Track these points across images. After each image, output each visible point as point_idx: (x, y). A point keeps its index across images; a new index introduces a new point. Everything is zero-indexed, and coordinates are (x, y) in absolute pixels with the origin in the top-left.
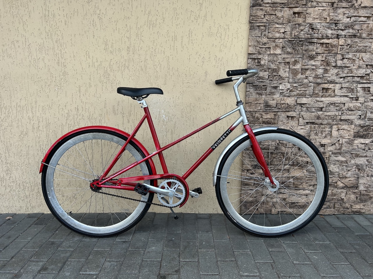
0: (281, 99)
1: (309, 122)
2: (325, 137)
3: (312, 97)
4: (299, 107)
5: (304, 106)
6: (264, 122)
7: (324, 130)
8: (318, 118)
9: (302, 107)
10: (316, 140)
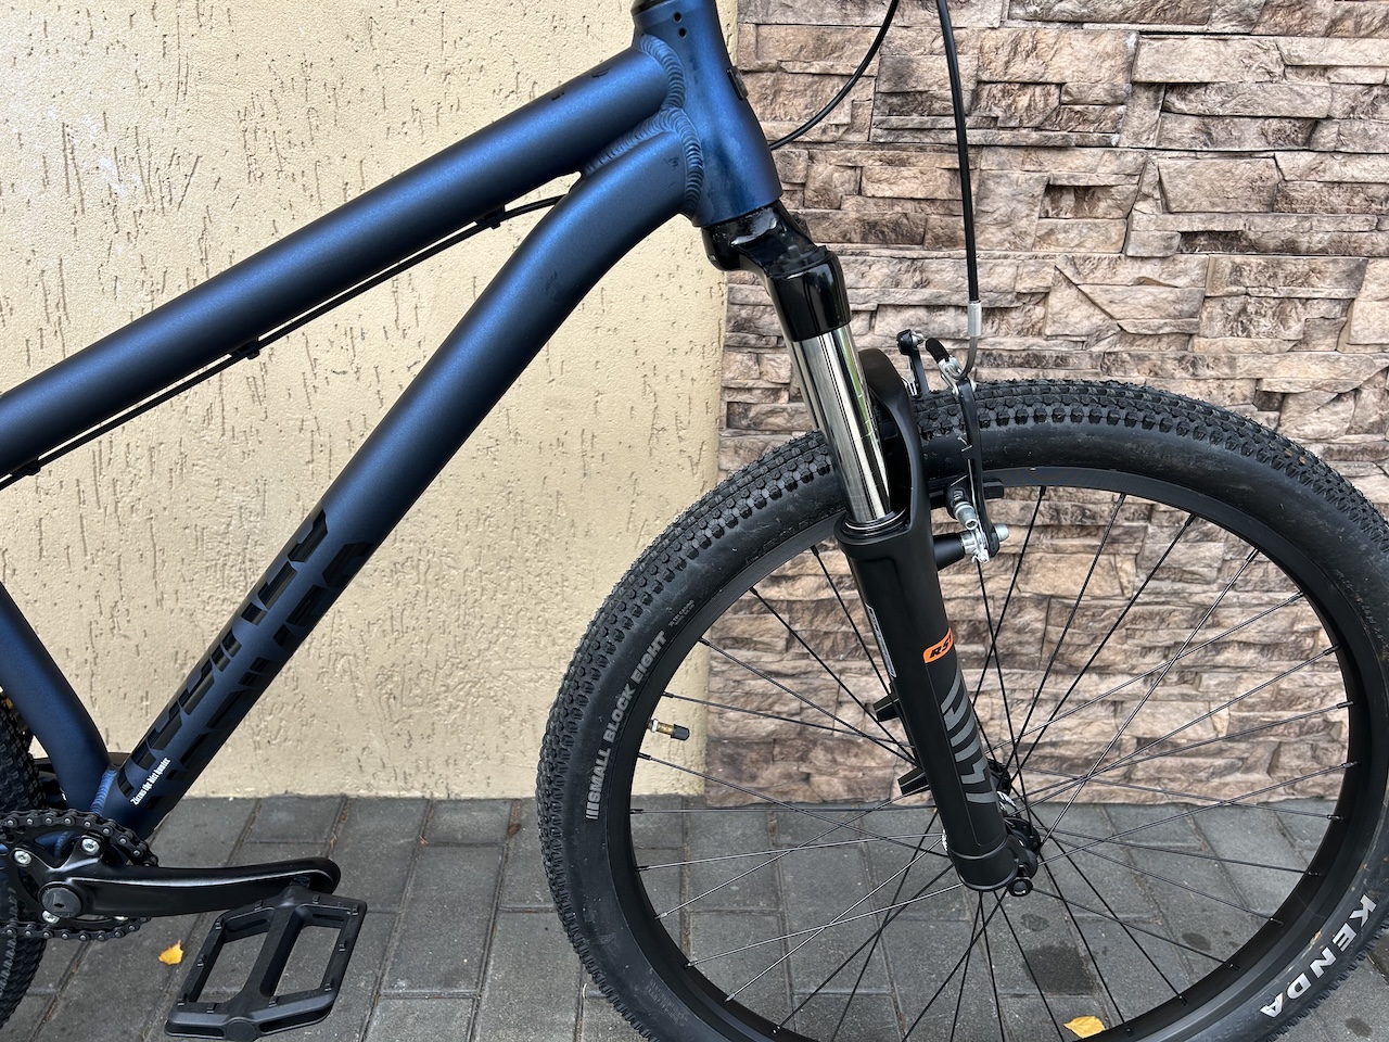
0: (1016, 43)
1: (1202, 233)
2: (1302, 343)
3: (1260, 30)
4: (1142, 113)
5: (1180, 105)
6: (873, 231)
7: (1302, 292)
8: (1277, 200)
9: (1165, 109)
10: (1232, 363)
